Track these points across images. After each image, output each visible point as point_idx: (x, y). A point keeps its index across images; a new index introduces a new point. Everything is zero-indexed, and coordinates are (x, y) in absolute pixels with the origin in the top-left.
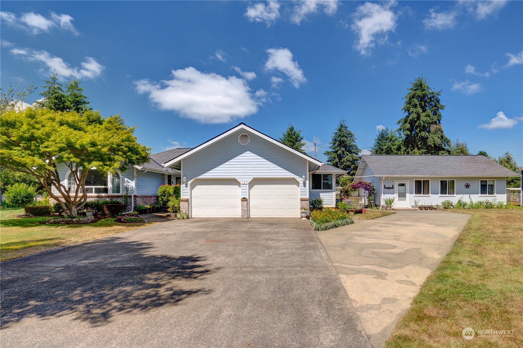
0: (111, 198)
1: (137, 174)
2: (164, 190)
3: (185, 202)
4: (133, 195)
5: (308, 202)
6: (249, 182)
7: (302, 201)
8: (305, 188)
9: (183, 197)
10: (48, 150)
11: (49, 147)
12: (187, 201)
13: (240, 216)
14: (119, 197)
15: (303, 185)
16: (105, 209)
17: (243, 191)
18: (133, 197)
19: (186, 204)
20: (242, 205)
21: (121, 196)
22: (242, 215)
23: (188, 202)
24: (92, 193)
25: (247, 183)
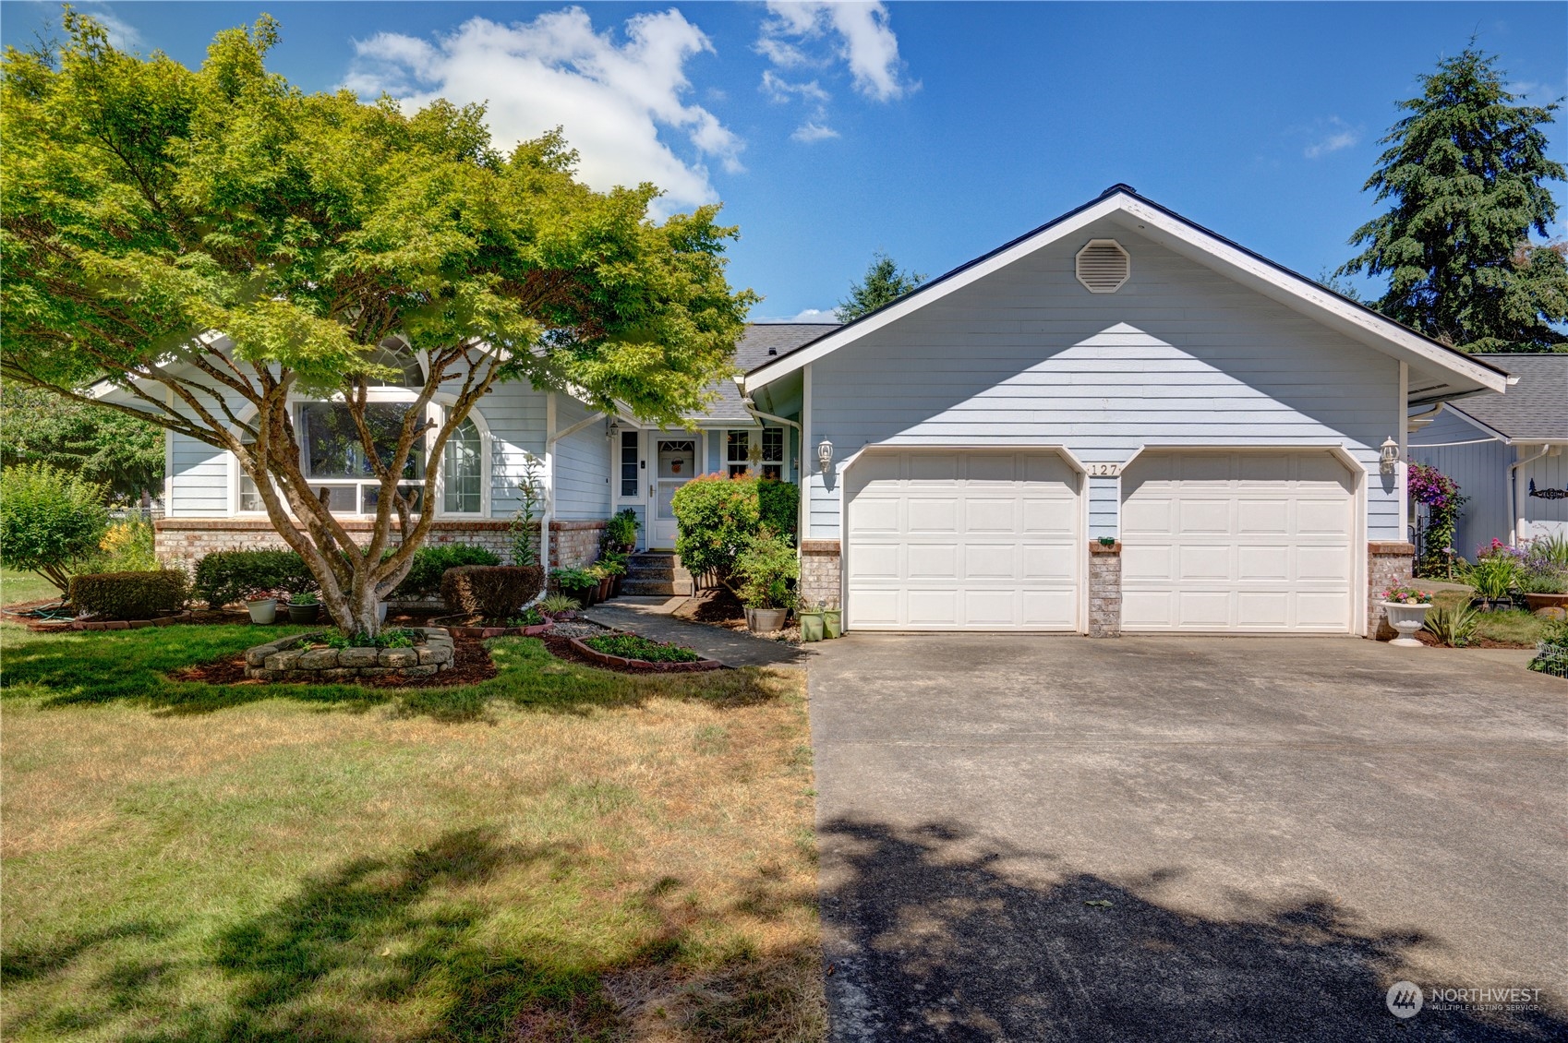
0: (440, 534)
1: (558, 429)
2: (714, 502)
3: (823, 559)
4: (545, 521)
5: (1409, 561)
6: (1123, 466)
7: (1381, 555)
8: (1391, 497)
9: (810, 532)
10: (388, 260)
11: (393, 248)
12: (833, 552)
13: (1085, 628)
14: (477, 527)
15: (1378, 482)
16: (465, 588)
17: (1098, 507)
18: (545, 532)
19: (828, 566)
20: (1094, 575)
21: (494, 527)
22: (1093, 622)
23: (836, 560)
24: (353, 508)
25: (1117, 473)
